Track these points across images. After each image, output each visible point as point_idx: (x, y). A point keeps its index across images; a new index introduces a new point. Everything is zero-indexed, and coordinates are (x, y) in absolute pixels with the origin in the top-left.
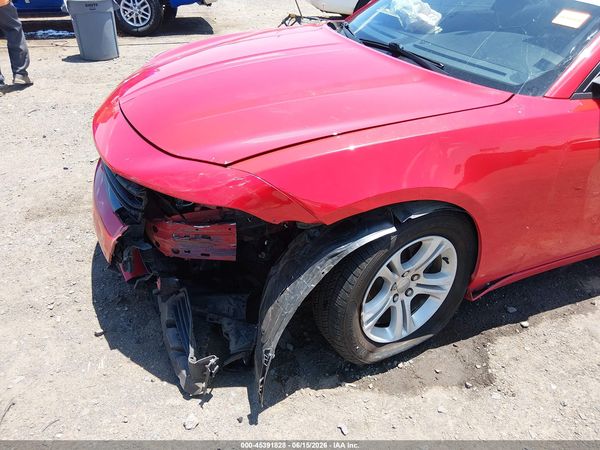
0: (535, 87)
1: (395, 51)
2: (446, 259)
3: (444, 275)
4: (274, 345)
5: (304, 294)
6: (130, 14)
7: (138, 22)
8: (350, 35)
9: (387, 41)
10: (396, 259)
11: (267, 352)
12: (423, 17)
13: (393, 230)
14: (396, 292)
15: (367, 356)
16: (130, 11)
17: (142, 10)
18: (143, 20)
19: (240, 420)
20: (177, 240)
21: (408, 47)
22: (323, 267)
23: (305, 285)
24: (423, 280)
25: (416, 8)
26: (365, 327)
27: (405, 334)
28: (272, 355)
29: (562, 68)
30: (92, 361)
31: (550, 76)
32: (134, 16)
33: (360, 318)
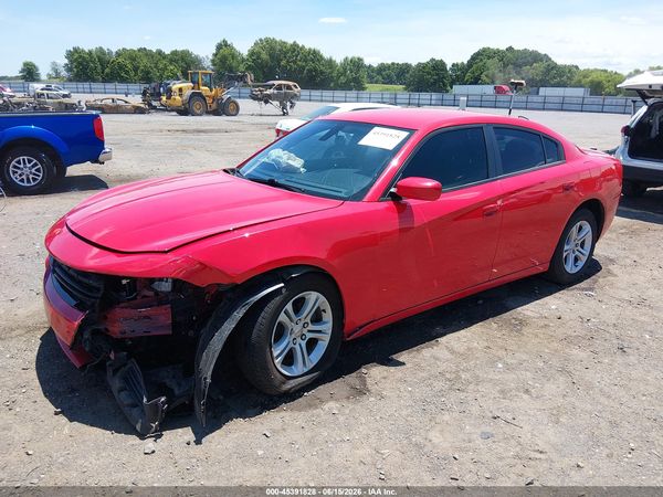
0: (358, 197)
1: (272, 183)
2: (324, 311)
3: (325, 323)
4: (210, 373)
5: (227, 333)
6: (20, 175)
7: (28, 181)
8: (241, 176)
9: (267, 178)
10: (289, 307)
11: (205, 378)
12: (290, 162)
13: (282, 285)
14: (293, 336)
15: (280, 386)
16: (19, 172)
17: (33, 170)
18: (34, 180)
19: (188, 444)
20: (126, 322)
21: (281, 181)
22: (239, 314)
23: (228, 327)
24: (311, 327)
25: (285, 157)
26: (276, 361)
27: (306, 370)
28: (209, 380)
29: (371, 185)
30: (58, 430)
31: (366, 190)
32: (24, 177)
33: (271, 352)
